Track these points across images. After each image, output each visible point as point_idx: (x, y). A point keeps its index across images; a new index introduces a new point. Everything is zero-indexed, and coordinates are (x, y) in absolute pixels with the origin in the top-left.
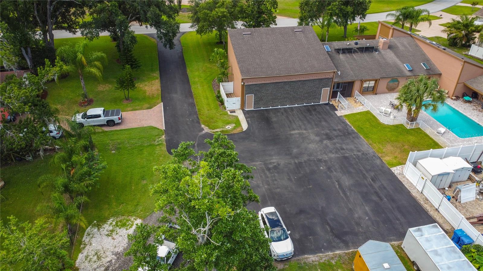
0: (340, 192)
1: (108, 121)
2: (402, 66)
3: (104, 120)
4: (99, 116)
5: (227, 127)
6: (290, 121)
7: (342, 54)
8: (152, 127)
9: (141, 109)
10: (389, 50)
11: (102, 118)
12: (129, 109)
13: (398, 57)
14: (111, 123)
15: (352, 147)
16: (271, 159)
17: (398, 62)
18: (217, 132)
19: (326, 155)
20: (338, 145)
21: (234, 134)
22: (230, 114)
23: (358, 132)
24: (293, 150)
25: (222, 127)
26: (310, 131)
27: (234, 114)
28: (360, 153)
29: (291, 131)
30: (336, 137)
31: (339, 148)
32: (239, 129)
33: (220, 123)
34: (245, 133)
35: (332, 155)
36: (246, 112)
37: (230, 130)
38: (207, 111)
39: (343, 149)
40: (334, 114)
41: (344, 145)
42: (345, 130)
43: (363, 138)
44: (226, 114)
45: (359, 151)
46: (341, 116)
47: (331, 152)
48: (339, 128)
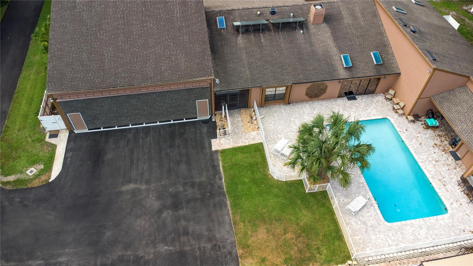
2: (337, 58)
5: (28, 172)
6: (132, 161)
10: (324, 25)
13: (336, 38)
15: (204, 229)
17: (333, 49)
18: (8, 183)
19: (155, 246)
20: (183, 223)
21: (32, 188)
22: (47, 139)
23: (228, 192)
24: (104, 234)
25: (21, 172)
26: (153, 186)
27: (53, 141)
28: (209, 246)
29: (123, 184)
30: (189, 201)
31: (181, 230)
32: (43, 178)
33: (23, 161)
34: (49, 186)
35: (163, 248)
36: (73, 138)
37: (30, 180)
38: (16, 131)
39: (186, 233)
40: (207, 145)
41: (192, 223)
42: (209, 187)
43: (229, 207)
44: (41, 140)
45: (210, 240)
46: (217, 151)
47: (164, 240)
48: (201, 180)
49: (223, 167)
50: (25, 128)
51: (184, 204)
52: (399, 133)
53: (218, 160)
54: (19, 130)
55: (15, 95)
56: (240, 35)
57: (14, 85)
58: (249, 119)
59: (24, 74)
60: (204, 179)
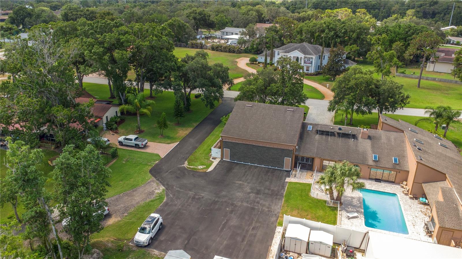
0: (221, 226)
1: (136, 145)
2: (370, 155)
3: (134, 143)
4: (131, 140)
5: (199, 167)
6: (244, 175)
7: (319, 134)
8: (158, 154)
9: (164, 143)
10: (367, 140)
11: (133, 142)
12: (157, 141)
13: (373, 147)
14: (137, 146)
15: (267, 204)
16: (201, 193)
17: (369, 151)
18: (190, 168)
19: (242, 202)
20: (258, 199)
21: (199, 172)
22: (211, 159)
23: (285, 196)
24: (222, 193)
25: (196, 166)
26: (250, 185)
27: (213, 160)
28: (267, 210)
29: (237, 180)
30: (264, 194)
31: (256, 201)
32: (204, 170)
33: (198, 163)
34: (206, 173)
35: (245, 204)
36: (222, 161)
37: (199, 169)
38: (199, 154)
39: (258, 203)
40: (283, 179)
41: (262, 201)
42: (277, 192)
43: (283, 201)
44: (208, 159)
45: (268, 208)
46: (287, 182)
47: (247, 202)
48: (274, 189)
49: (287, 187)
50: (203, 154)
51: (262, 194)
52: (400, 201)
53: (286, 185)
54: (200, 154)
55: (203, 143)
56: (318, 135)
57: (204, 140)
58: (311, 175)
59: (209, 137)
60: (276, 189)
